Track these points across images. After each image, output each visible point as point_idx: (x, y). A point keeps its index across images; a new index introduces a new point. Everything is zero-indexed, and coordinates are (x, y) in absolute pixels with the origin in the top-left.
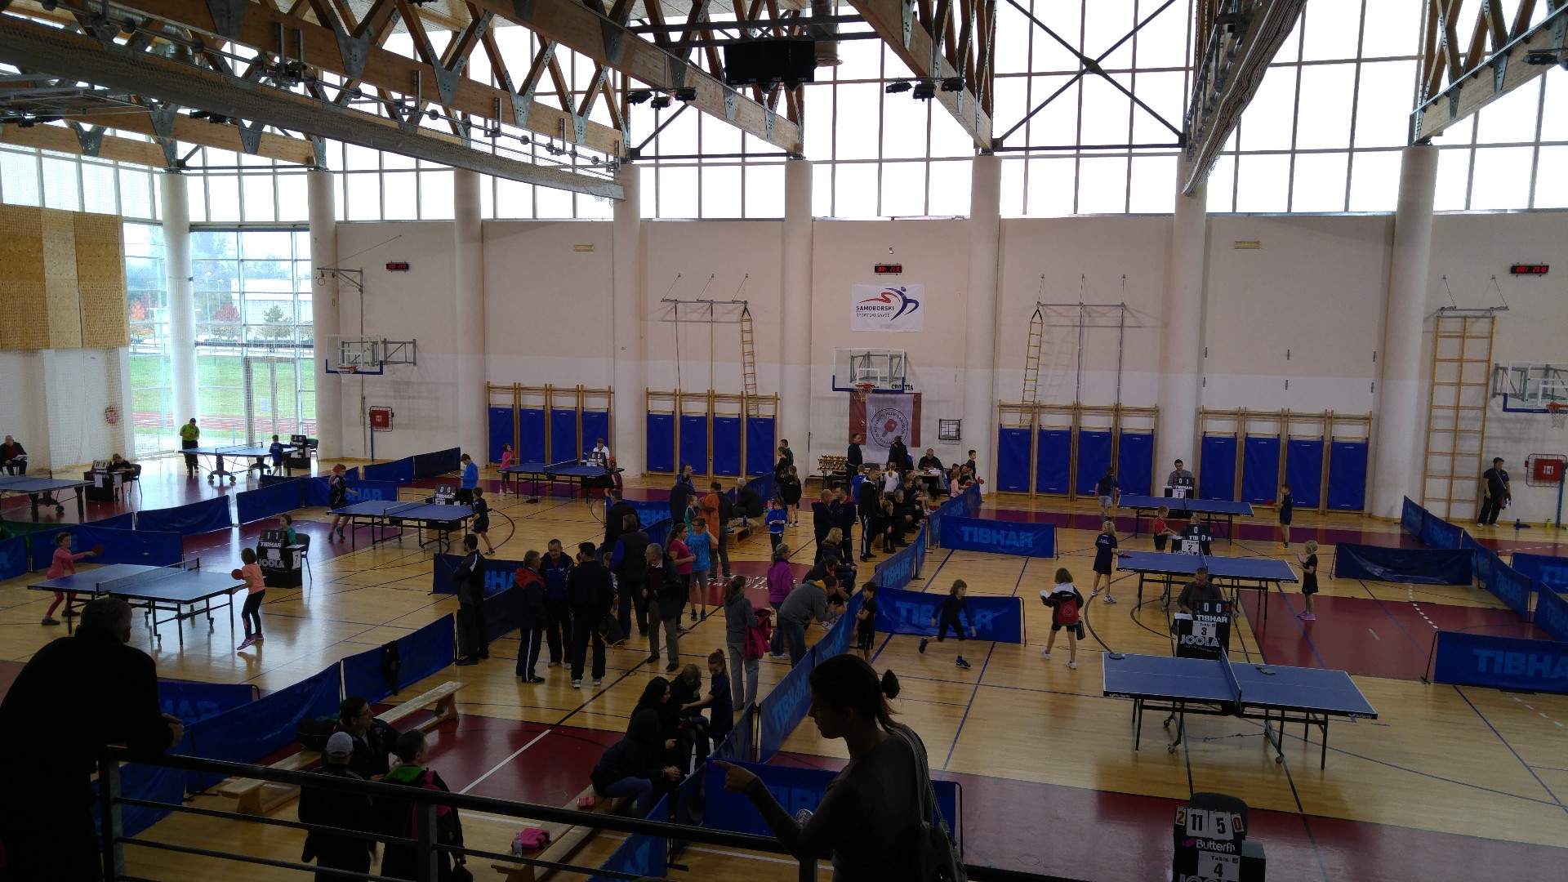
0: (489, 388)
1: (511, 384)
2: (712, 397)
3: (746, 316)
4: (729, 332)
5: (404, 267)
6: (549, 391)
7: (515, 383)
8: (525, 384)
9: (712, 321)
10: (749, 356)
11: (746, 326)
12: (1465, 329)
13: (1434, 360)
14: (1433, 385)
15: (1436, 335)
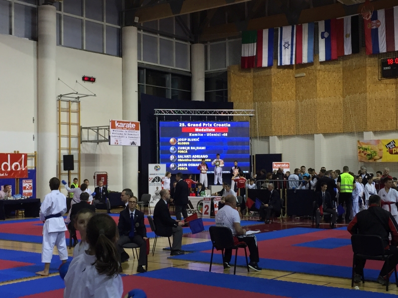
12: (70, 107)
13: (59, 123)
14: (59, 136)
15: (59, 110)
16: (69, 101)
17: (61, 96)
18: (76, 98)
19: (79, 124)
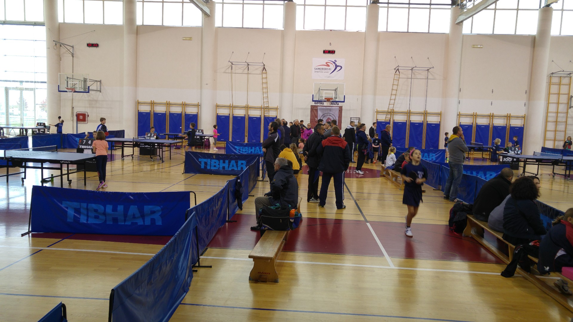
0: (138, 103)
1: (149, 101)
2: (247, 108)
3: (264, 71)
4: (256, 78)
5: (96, 45)
6: (168, 104)
7: (151, 101)
8: (156, 101)
9: (248, 74)
10: (265, 90)
11: (264, 76)
12: (560, 81)
13: (549, 94)
14: (548, 103)
15: (550, 84)
16: (561, 77)
17: (553, 73)
18: (568, 74)
19: (569, 94)
